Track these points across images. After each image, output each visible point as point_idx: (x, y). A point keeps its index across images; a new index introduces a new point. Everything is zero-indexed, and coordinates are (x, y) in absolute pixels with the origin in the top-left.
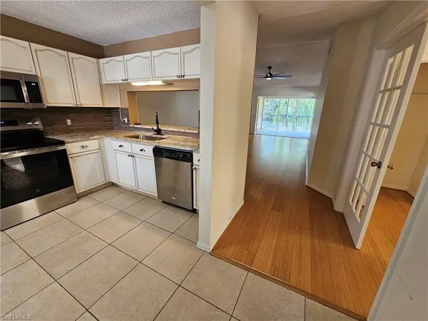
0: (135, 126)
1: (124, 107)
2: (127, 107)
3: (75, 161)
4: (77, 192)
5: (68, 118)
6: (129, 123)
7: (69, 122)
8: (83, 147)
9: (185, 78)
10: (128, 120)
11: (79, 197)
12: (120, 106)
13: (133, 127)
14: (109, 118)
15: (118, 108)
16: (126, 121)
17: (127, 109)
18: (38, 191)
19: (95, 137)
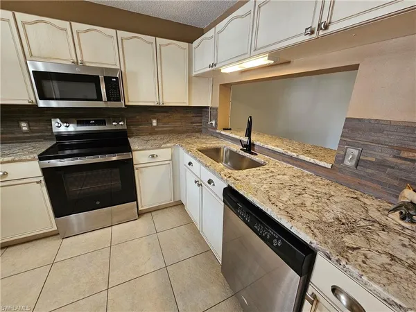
0: (223, 132)
1: (214, 106)
2: (218, 106)
3: (141, 172)
4: (140, 209)
5: (154, 118)
6: (216, 128)
7: (155, 123)
8: (153, 156)
9: (332, 29)
10: (216, 124)
11: (141, 214)
12: (210, 105)
13: (219, 133)
14: (198, 119)
15: (207, 108)
16: (214, 125)
17: (217, 109)
18: (98, 203)
19: (168, 145)
